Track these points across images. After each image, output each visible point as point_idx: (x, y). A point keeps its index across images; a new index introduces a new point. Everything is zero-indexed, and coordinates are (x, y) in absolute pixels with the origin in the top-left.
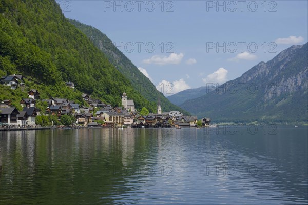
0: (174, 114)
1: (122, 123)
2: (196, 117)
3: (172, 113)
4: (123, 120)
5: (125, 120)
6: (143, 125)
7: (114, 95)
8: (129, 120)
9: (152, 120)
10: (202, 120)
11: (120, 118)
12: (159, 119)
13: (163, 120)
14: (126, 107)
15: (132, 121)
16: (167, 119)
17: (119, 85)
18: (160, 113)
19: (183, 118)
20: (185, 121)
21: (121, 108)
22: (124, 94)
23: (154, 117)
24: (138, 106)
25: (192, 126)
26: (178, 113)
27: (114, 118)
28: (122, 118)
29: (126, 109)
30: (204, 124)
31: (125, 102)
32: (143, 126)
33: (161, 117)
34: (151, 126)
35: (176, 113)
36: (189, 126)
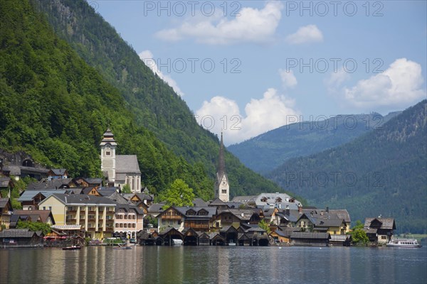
0: (272, 201)
1: (110, 231)
2: (344, 215)
3: (264, 200)
4: (110, 222)
5: (117, 221)
6: (178, 236)
7: (74, 138)
8: (131, 222)
9: (206, 221)
10: (368, 222)
11: (101, 212)
12: (227, 217)
13: (243, 222)
14: (112, 179)
15: (139, 224)
16: (256, 218)
17: (90, 108)
18: (224, 197)
19: (304, 217)
20: (312, 227)
21: (99, 181)
22: (108, 137)
23: (212, 212)
24: (148, 174)
25: (337, 243)
26: (286, 198)
27: (82, 213)
28: (109, 213)
29: (112, 184)
30: (373, 238)
31: (111, 163)
32: (178, 241)
33: (234, 212)
34: (205, 239)
35: (279, 200)
36: (326, 241)
